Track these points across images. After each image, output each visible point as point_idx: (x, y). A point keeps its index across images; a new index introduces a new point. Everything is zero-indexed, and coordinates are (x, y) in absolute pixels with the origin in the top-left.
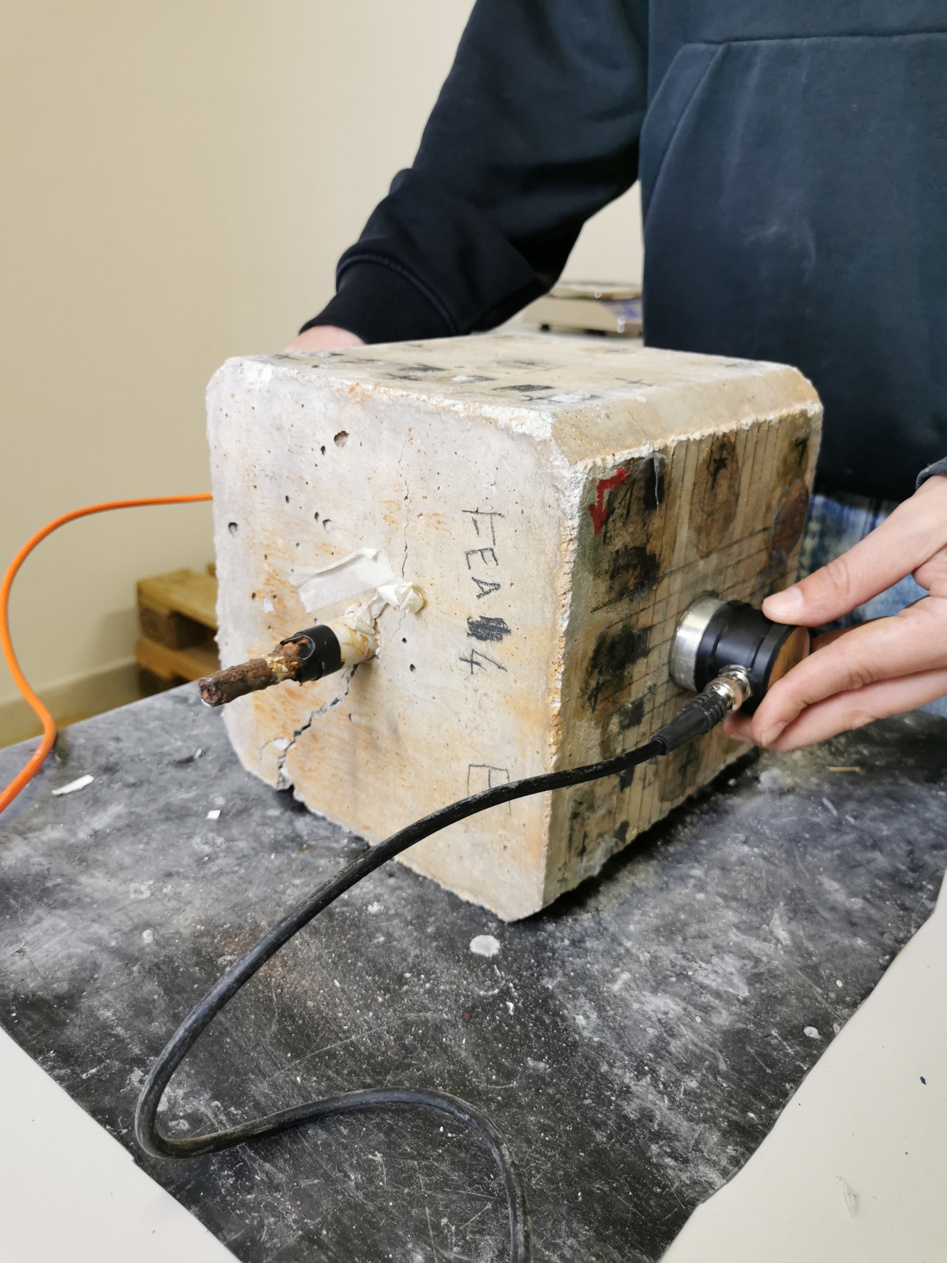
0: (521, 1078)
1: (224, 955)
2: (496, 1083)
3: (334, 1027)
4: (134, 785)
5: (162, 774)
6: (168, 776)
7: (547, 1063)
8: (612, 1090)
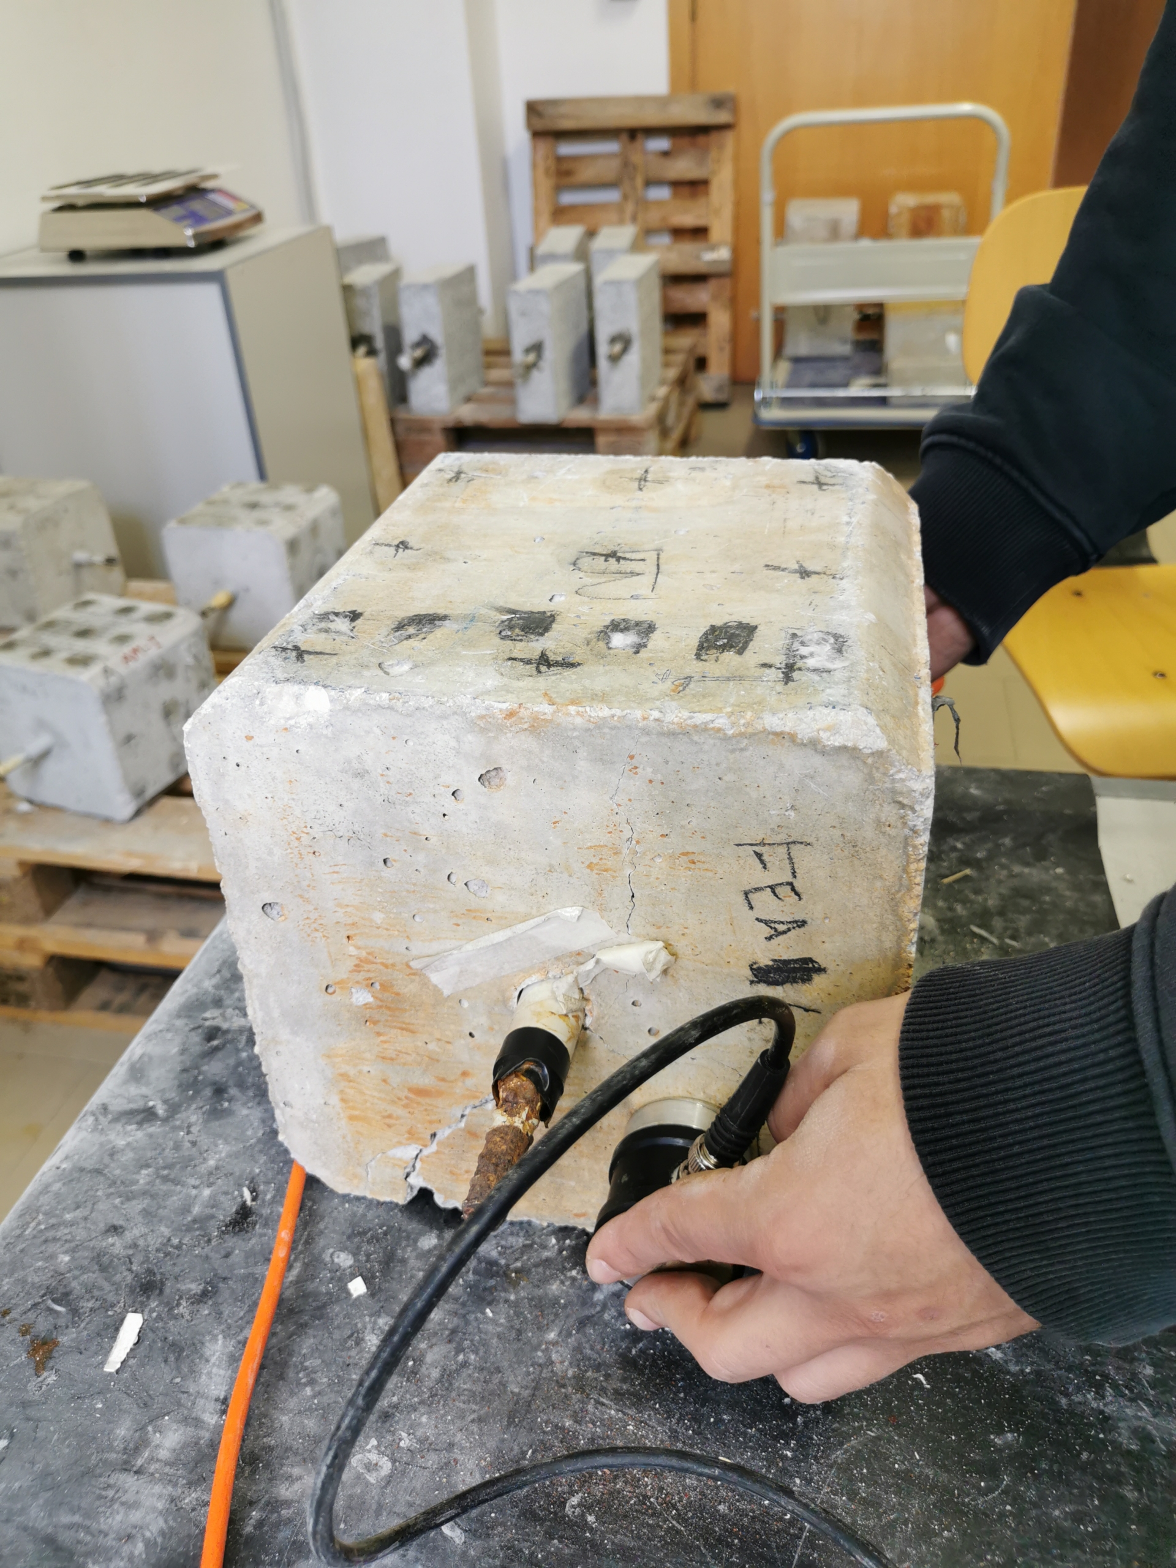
0: (1006, 1468)
1: (566, 1500)
2: (989, 1490)
3: (776, 1526)
4: (204, 1294)
5: (227, 1256)
6: (237, 1255)
7: (1011, 1431)
8: (1091, 1425)
